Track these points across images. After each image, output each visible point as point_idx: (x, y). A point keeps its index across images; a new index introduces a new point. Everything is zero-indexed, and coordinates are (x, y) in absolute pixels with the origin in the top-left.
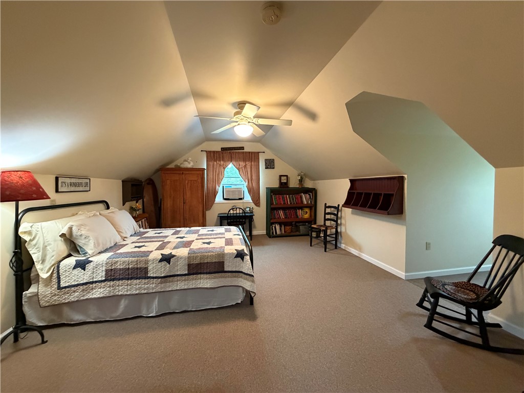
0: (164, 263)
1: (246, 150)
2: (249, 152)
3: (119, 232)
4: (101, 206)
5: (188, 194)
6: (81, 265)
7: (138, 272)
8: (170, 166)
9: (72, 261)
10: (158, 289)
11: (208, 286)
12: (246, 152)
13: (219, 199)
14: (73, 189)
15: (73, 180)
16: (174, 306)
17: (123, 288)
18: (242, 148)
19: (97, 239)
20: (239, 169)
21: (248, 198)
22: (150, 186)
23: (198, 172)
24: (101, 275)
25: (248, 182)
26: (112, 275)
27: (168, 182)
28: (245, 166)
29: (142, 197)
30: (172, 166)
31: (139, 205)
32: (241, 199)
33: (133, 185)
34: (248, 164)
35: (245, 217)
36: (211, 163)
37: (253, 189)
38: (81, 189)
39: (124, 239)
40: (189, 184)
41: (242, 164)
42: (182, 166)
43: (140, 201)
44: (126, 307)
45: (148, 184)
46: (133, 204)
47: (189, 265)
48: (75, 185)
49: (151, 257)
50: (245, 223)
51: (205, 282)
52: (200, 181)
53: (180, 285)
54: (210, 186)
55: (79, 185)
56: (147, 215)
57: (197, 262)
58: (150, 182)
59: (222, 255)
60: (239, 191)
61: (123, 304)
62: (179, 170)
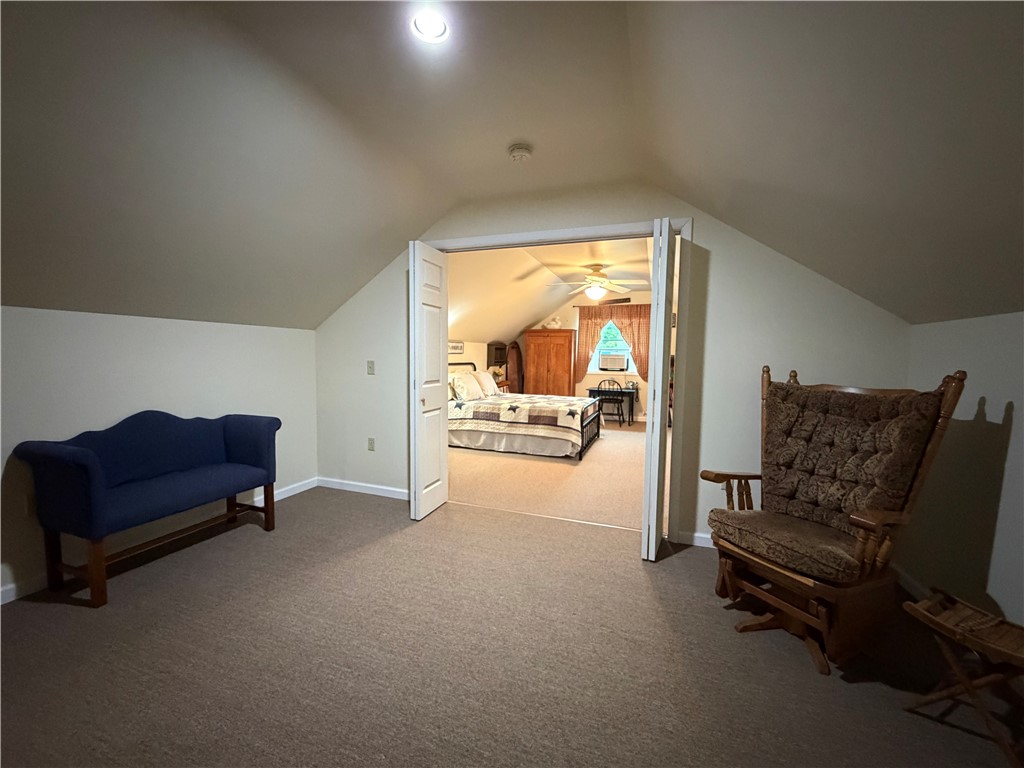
0: (511, 412)
1: (632, 303)
2: (637, 306)
3: (483, 390)
4: (470, 367)
5: (553, 360)
6: (459, 406)
7: (493, 417)
8: (534, 328)
9: (454, 403)
10: (505, 431)
11: (542, 434)
12: (632, 306)
13: (593, 368)
14: (453, 351)
15: (454, 344)
16: (516, 447)
17: (484, 426)
18: (628, 300)
19: (468, 390)
20: (620, 329)
21: (633, 369)
22: (514, 351)
23: (565, 334)
24: (470, 415)
25: (634, 347)
26: (477, 416)
27: (532, 346)
28: (631, 324)
29: (506, 362)
30: (538, 327)
31: (502, 370)
32: (622, 370)
33: (496, 349)
34: (635, 321)
35: (622, 393)
36: (585, 322)
37: (641, 356)
38: (458, 351)
39: (486, 396)
40: (555, 349)
41: (626, 321)
42: (549, 327)
43: (504, 367)
44: (485, 441)
45: (513, 348)
46: (496, 369)
47: (530, 416)
48: (454, 348)
49: (502, 406)
50: (622, 401)
51: (541, 431)
52: (567, 344)
53: (522, 430)
54: (583, 351)
55: (457, 348)
56: (509, 383)
57: (535, 414)
58: (515, 345)
59: (556, 412)
60: (620, 359)
61: (483, 437)
62: (545, 331)
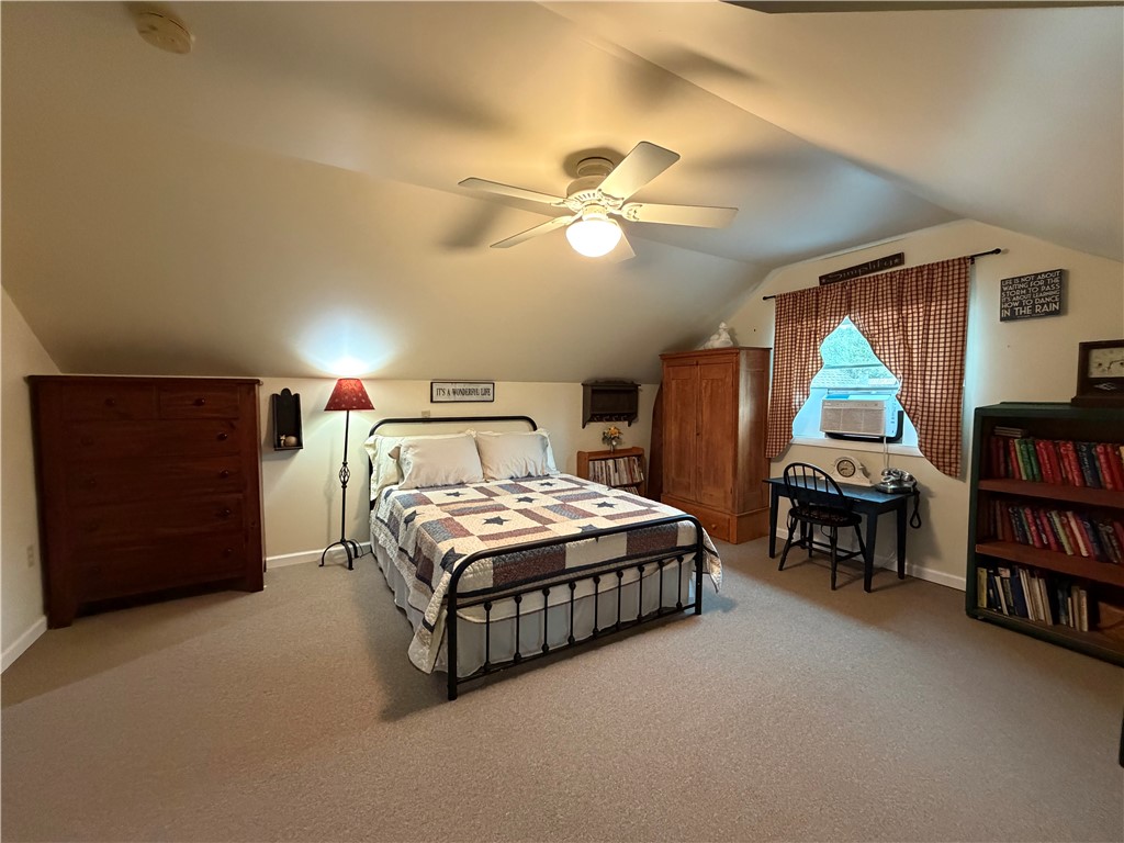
1: (910, 263)
5: (706, 412)
6: (386, 496)
10: (397, 564)
14: (458, 398)
15: (458, 387)
17: (388, 543)
18: (899, 258)
20: (871, 337)
23: (725, 358)
25: (910, 381)
26: (390, 521)
27: (673, 385)
33: (595, 392)
38: (474, 398)
39: (488, 479)
40: (709, 388)
41: (888, 316)
47: (416, 545)
48: (463, 392)
52: (730, 379)
54: (780, 393)
55: (470, 392)
56: (640, 452)
59: (433, 550)
60: (874, 411)
62: (690, 356)
